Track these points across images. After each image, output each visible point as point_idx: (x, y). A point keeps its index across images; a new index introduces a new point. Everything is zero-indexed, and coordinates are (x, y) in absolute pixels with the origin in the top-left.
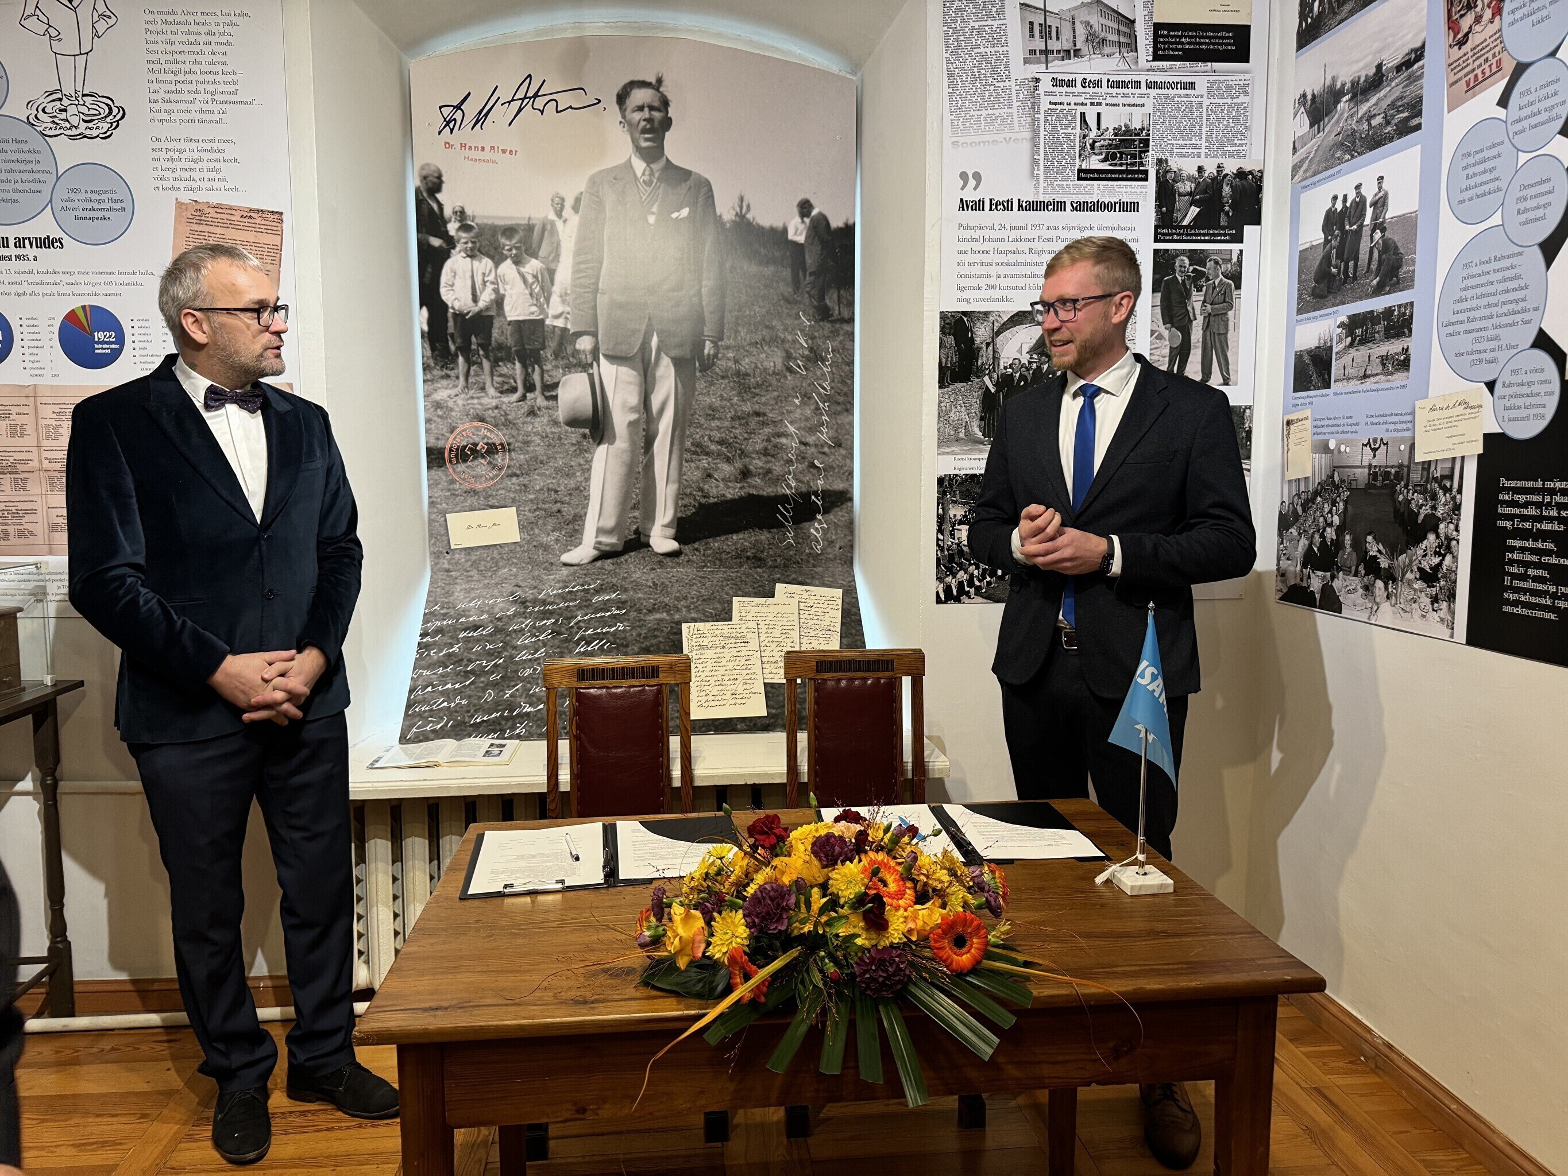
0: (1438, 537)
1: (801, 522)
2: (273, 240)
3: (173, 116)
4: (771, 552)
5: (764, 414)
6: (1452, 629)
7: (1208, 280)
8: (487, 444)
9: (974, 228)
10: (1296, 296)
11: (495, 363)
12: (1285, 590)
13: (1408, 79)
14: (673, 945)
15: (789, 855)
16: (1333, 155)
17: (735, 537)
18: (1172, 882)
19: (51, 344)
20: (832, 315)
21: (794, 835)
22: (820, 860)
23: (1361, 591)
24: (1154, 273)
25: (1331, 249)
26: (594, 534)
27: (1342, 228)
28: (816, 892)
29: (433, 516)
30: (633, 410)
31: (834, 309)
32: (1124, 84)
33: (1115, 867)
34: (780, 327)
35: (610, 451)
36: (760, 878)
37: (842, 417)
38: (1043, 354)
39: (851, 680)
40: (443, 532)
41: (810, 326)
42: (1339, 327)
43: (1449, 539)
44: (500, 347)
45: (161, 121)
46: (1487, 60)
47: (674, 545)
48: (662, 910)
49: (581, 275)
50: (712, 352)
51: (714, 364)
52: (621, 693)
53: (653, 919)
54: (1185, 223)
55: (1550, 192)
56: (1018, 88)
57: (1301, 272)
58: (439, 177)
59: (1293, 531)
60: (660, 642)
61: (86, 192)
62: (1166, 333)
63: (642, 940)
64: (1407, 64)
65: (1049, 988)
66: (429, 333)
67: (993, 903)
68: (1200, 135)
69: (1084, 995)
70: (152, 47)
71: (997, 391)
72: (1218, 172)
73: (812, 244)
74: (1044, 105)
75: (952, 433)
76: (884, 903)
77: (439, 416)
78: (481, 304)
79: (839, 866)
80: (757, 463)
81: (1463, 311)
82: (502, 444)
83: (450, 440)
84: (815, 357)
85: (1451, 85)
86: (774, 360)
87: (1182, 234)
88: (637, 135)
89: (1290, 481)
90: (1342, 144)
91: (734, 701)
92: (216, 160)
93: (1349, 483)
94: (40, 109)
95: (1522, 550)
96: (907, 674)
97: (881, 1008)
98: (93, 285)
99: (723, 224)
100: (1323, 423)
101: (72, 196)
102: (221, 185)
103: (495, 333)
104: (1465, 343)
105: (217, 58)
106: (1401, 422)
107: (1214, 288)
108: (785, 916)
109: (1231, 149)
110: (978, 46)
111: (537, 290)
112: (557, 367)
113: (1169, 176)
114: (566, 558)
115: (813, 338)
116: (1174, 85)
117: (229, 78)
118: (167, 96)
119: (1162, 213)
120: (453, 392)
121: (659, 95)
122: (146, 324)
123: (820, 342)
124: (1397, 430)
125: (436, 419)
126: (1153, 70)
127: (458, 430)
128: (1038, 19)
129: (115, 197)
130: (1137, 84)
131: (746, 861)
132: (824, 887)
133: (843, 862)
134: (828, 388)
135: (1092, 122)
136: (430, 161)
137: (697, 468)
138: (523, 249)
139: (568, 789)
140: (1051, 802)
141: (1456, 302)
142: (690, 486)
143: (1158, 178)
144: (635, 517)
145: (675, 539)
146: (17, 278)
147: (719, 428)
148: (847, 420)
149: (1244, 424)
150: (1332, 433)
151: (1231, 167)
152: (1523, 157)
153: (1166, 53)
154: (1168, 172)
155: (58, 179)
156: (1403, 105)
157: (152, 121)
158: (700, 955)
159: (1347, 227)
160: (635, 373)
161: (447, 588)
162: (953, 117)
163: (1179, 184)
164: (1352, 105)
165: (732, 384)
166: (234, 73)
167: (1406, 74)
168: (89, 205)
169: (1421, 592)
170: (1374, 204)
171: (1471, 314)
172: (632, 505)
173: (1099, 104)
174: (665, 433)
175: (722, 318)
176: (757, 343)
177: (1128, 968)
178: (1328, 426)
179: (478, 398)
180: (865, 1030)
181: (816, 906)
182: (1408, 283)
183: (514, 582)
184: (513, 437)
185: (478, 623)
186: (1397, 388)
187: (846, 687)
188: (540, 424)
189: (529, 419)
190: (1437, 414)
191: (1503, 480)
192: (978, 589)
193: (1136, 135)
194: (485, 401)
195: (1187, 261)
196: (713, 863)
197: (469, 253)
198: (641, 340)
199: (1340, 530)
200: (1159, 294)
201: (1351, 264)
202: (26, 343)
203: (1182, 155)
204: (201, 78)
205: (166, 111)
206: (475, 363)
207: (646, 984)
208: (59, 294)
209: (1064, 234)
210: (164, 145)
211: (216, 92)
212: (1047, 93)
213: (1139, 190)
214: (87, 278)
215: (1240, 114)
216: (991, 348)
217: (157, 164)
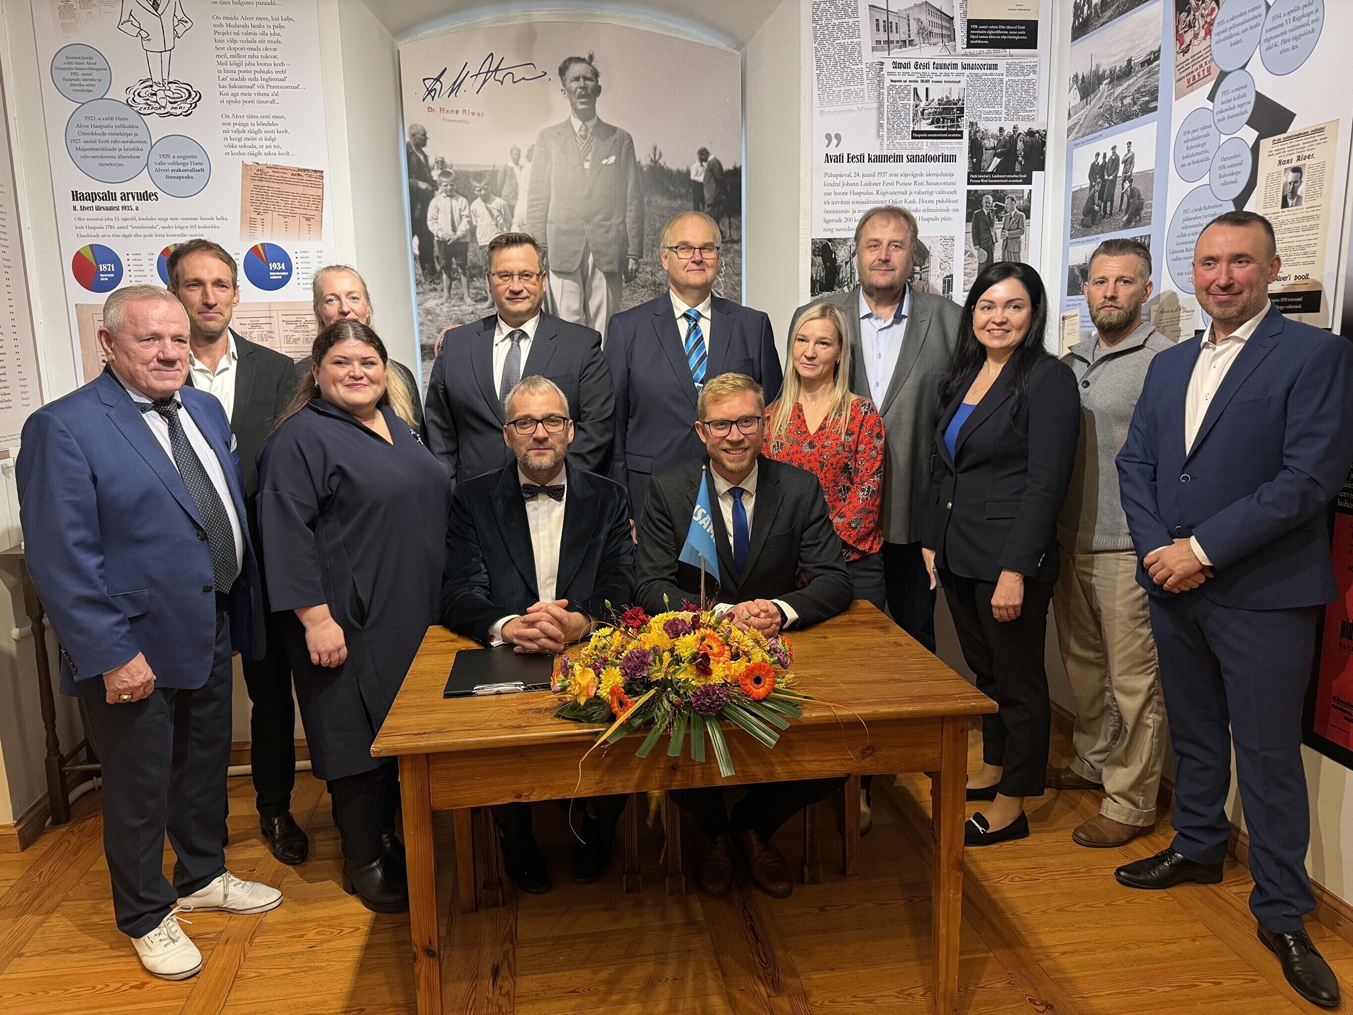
2: (317, 192)
3: (238, 98)
7: (1006, 212)
9: (836, 176)
10: (1070, 225)
11: (471, 278)
13: (1149, 73)
16: (1096, 123)
19: (152, 273)
24: (968, 208)
27: (1102, 177)
32: (945, 66)
44: (474, 266)
45: (229, 102)
46: (1201, 66)
50: (634, 268)
51: (636, 277)
54: (990, 170)
55: (1240, 164)
56: (868, 69)
57: (1073, 207)
58: (425, 134)
61: (174, 157)
62: (976, 253)
64: (1149, 62)
68: (1001, 104)
70: (220, 45)
73: (708, 183)
74: (887, 83)
77: (429, 320)
78: (459, 233)
81: (1183, 243)
85: (1178, 81)
88: (574, 100)
90: (1103, 115)
92: (272, 132)
94: (136, 94)
98: (181, 228)
99: (641, 168)
101: (164, 160)
102: (276, 150)
103: (470, 255)
104: (1184, 266)
105: (269, 53)
107: (1011, 218)
109: (1024, 114)
110: (838, 38)
113: (978, 135)
116: (982, 67)
117: (279, 68)
118: (232, 83)
120: (439, 302)
125: (427, 322)
126: (967, 55)
128: (883, 17)
129: (196, 161)
130: (955, 66)
135: (922, 95)
136: (416, 122)
141: (1178, 236)
143: (970, 137)
146: (124, 224)
151: (1023, 128)
152: (1224, 138)
153: (976, 42)
155: (152, 147)
156: (1145, 91)
157: (221, 102)
159: (1106, 177)
160: (576, 284)
162: (820, 93)
163: (986, 141)
164: (1110, 87)
165: (651, 292)
166: (283, 64)
167: (1147, 69)
168: (177, 167)
170: (1125, 162)
173: (927, 81)
179: (459, 306)
190: (1165, 315)
193: (956, 104)
194: (464, 308)
195: (991, 199)
200: (971, 224)
201: (1109, 204)
202: (133, 273)
203: (987, 119)
204: (257, 68)
205: (232, 94)
206: (455, 279)
208: (156, 236)
209: (902, 180)
210: (232, 120)
211: (270, 79)
212: (889, 74)
213: (956, 146)
214: (177, 223)
215: (1030, 88)
216: (849, 265)
217: (227, 135)
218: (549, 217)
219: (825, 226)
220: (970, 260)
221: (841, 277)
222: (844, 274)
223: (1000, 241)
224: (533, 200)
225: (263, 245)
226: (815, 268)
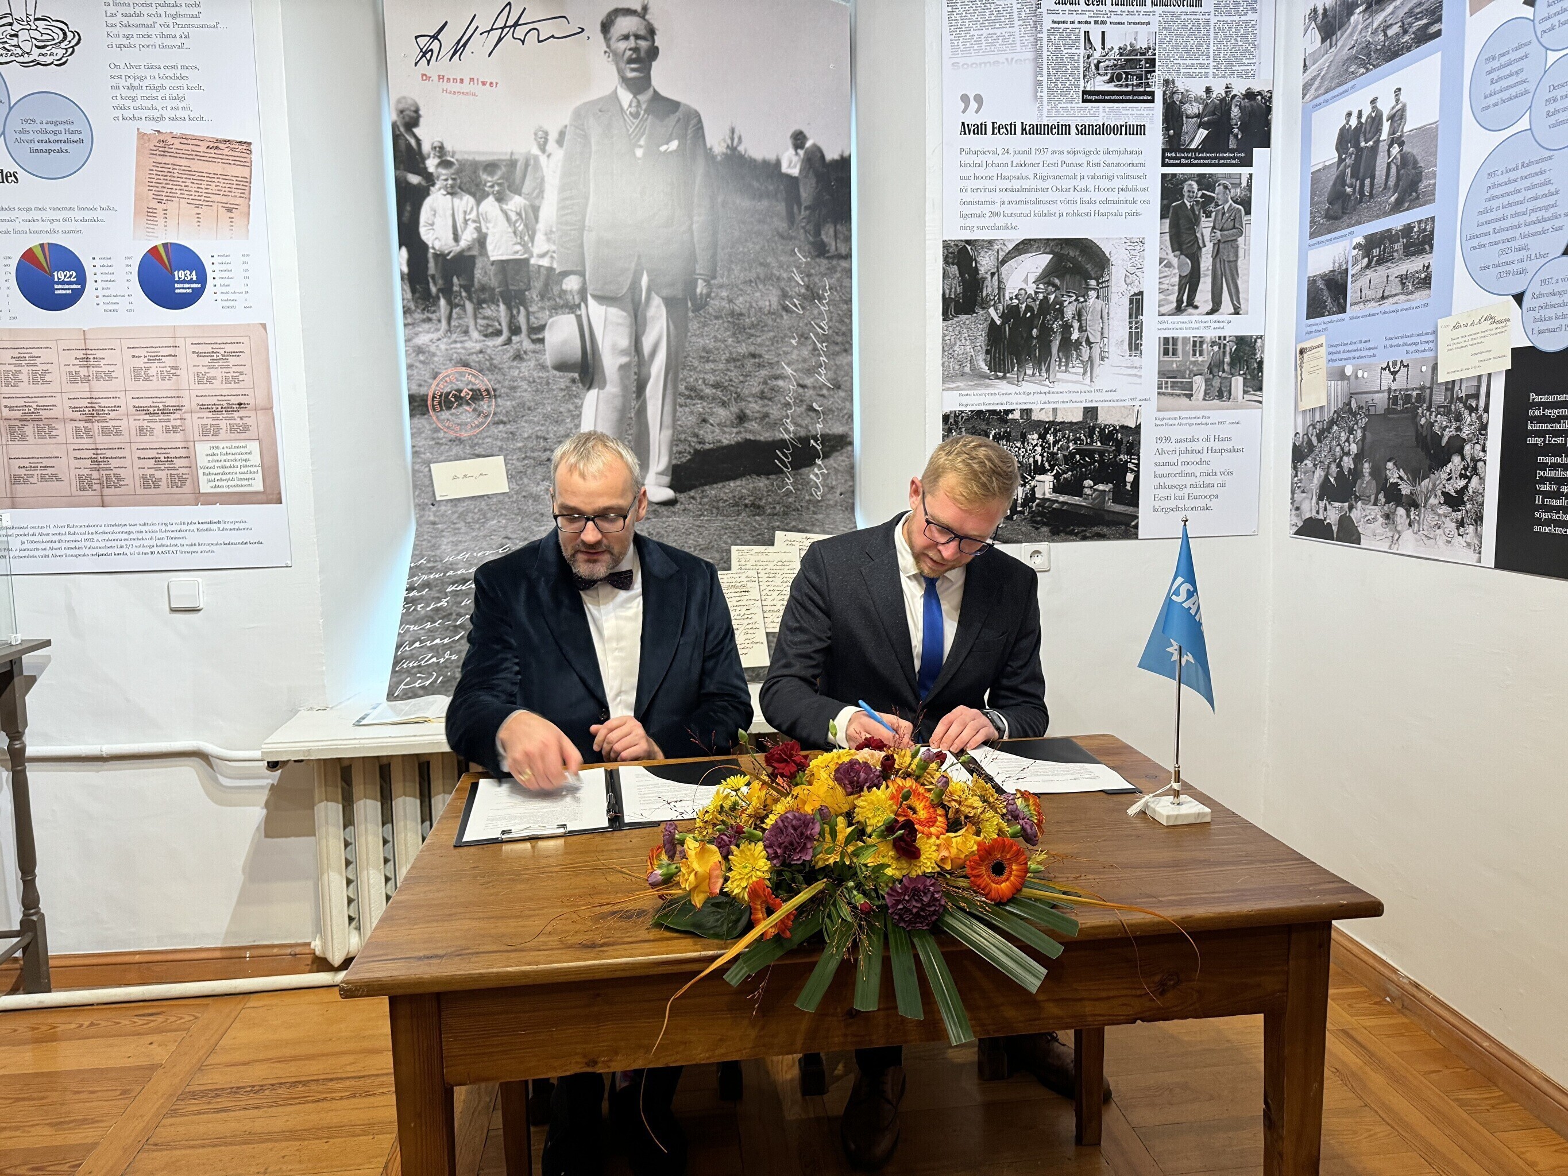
0: (1463, 459)
1: (800, 468)
2: (243, 172)
3: (132, 41)
4: (770, 500)
5: (760, 356)
6: (1480, 553)
7: (1217, 205)
8: (471, 390)
9: (976, 153)
10: (1309, 219)
11: (479, 305)
12: (1300, 524)
14: (688, 881)
15: (810, 784)
16: (1346, 70)
17: (732, 484)
18: (1207, 810)
19: (8, 284)
20: (828, 251)
21: (813, 764)
22: (844, 787)
23: (1381, 520)
24: (1162, 199)
25: (1346, 168)
27: (1357, 145)
28: (841, 821)
29: (417, 467)
30: (624, 352)
31: (830, 245)
33: (1148, 798)
34: (775, 264)
35: (601, 396)
36: (780, 808)
37: (840, 358)
40: (427, 483)
41: (807, 263)
42: (1354, 248)
43: (1475, 460)
44: (483, 288)
45: (120, 46)
47: (668, 494)
48: (674, 846)
50: (705, 291)
51: (707, 304)
53: (664, 858)
54: (1193, 146)
56: (1019, 6)
57: (1313, 194)
58: (417, 111)
59: (1308, 463)
61: (42, 123)
62: (1175, 261)
63: (653, 879)
66: (409, 274)
67: (1029, 831)
68: (1209, 54)
69: (1129, 925)
71: (1003, 323)
73: (806, 177)
74: (1047, 24)
75: (957, 367)
76: (916, 831)
77: (421, 362)
78: (463, 244)
79: (865, 793)
80: (754, 407)
81: (1488, 223)
82: (487, 390)
83: (433, 387)
84: (812, 295)
86: (770, 299)
87: (1190, 158)
88: (622, 65)
89: (1304, 412)
90: (1356, 57)
92: (179, 88)
93: (1367, 410)
95: (1555, 466)
97: (916, 941)
98: (51, 221)
99: (714, 157)
100: (1339, 349)
101: (27, 127)
102: (185, 114)
103: (478, 274)
104: (1491, 255)
106: (1423, 342)
107: (1224, 214)
108: (809, 846)
109: (1239, 68)
112: (543, 308)
113: (1176, 97)
115: (809, 275)
118: (125, 20)
119: (1169, 136)
120: (435, 336)
121: (645, 23)
122: (108, 262)
123: (816, 279)
124: (1419, 351)
125: (417, 364)
127: (441, 376)
129: (72, 128)
131: (764, 792)
132: (849, 816)
133: (869, 788)
134: (826, 328)
135: (1097, 42)
137: (692, 413)
138: (506, 185)
141: (1480, 213)
142: (685, 432)
143: (1165, 100)
145: (671, 487)
147: (713, 371)
148: (845, 361)
149: (1255, 354)
150: (1349, 359)
151: (1239, 88)
152: (1553, 57)
155: (11, 108)
156: (1421, 12)
157: (111, 46)
158: (718, 892)
159: (1363, 144)
160: (625, 314)
161: (433, 541)
162: (952, 37)
163: (1187, 106)
164: (1366, 16)
165: (726, 325)
168: (45, 137)
170: (1391, 118)
171: (1497, 225)
173: (1103, 23)
174: (658, 376)
175: (714, 256)
176: (751, 281)
178: (1344, 352)
179: (462, 342)
180: (900, 962)
181: (841, 837)
182: (1429, 197)
183: (503, 534)
184: (499, 382)
186: (1417, 307)
188: (527, 368)
189: (515, 363)
190: (1462, 331)
191: (1533, 396)
193: (1143, 54)
194: (469, 344)
195: (1195, 186)
196: (727, 797)
197: (449, 190)
198: (629, 282)
199: (1358, 459)
200: (1167, 221)
201: (1367, 182)
203: (1189, 76)
205: (124, 36)
206: (457, 305)
207: (659, 925)
208: (15, 232)
209: (1070, 159)
210: (124, 72)
211: (177, 15)
212: (1050, 12)
213: (1145, 112)
214: (45, 215)
215: (1248, 33)
216: (996, 277)
217: (117, 93)
218: (587, 223)
219: (962, 222)
220: (1167, 271)
221: (984, 294)
222: (989, 290)
223: (1210, 246)
224: (567, 199)
225: (165, 245)
226: (948, 282)
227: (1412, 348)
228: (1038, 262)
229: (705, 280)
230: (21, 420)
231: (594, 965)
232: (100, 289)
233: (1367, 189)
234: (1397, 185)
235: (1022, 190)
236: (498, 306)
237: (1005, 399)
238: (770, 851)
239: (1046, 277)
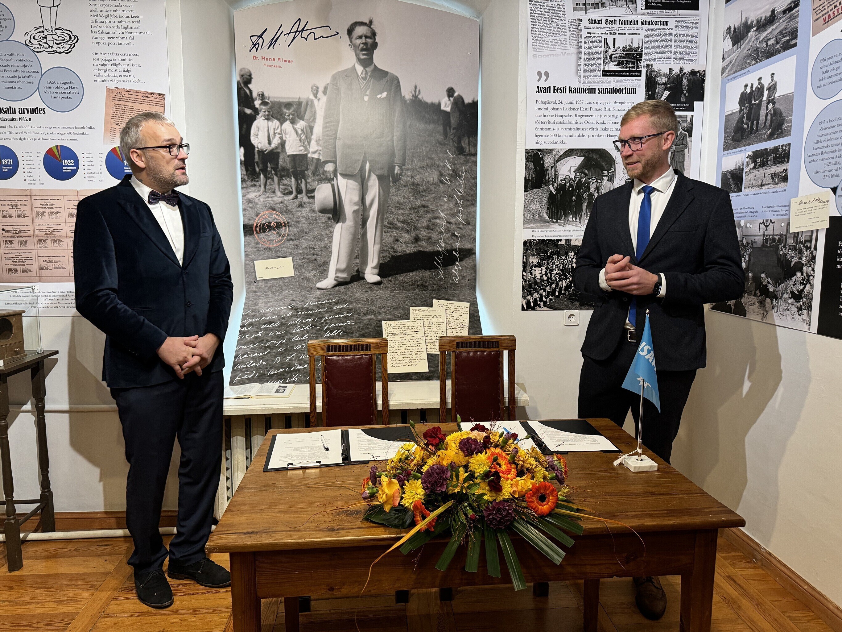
0: (802, 274)
1: (448, 266)
3: (105, 41)
4: (431, 282)
5: (428, 207)
6: (810, 325)
9: (545, 103)
10: (723, 141)
11: (280, 178)
13: (790, 18)
14: (382, 498)
15: (446, 449)
16: (745, 62)
17: (411, 274)
18: (657, 464)
19: (39, 167)
20: (465, 152)
21: (449, 438)
22: (464, 452)
26: (334, 272)
27: (750, 102)
28: (462, 470)
29: (247, 262)
30: (356, 204)
32: (629, 23)
33: (625, 456)
34: (436, 158)
36: (430, 462)
37: (470, 208)
38: (582, 172)
39: (475, 352)
40: (252, 271)
41: (453, 158)
42: (747, 158)
43: (809, 276)
44: (283, 169)
45: (98, 43)
46: (836, 6)
47: (378, 278)
48: (376, 478)
49: (327, 129)
50: (399, 172)
51: (400, 179)
52: (350, 359)
53: (370, 484)
56: (570, 24)
57: (726, 127)
58: (250, 75)
60: (371, 331)
61: (58, 83)
63: (364, 495)
64: (790, 9)
65: (591, 524)
67: (560, 477)
68: (671, 51)
69: (610, 528)
70: (93, 2)
72: (680, 71)
73: (454, 112)
74: (584, 34)
75: (532, 216)
76: (500, 477)
77: (250, 207)
78: (273, 146)
79: (474, 455)
80: (423, 234)
81: (819, 148)
82: (284, 223)
83: (256, 221)
84: (455, 175)
85: (815, 21)
86: (433, 176)
88: (358, 52)
90: (751, 55)
91: (411, 364)
92: (128, 65)
93: (752, 245)
94: (32, 37)
96: (506, 349)
97: (498, 535)
98: (62, 134)
99: (405, 101)
101: (50, 85)
102: (131, 79)
103: (281, 162)
104: (820, 166)
105: (129, 8)
106: (782, 211)
108: (444, 483)
109: (688, 59)
111: (303, 138)
112: (314, 180)
113: (653, 74)
114: (319, 285)
115: (454, 164)
116: (656, 23)
117: (135, 20)
118: (101, 30)
120: (258, 194)
121: (370, 29)
122: (90, 156)
123: (458, 166)
124: (780, 215)
125: (249, 209)
126: (645, 14)
127: (260, 215)
129: (73, 86)
130: (636, 22)
131: (423, 452)
132: (466, 467)
133: (477, 453)
134: (463, 192)
135: (611, 44)
137: (391, 236)
138: (296, 115)
139: (321, 411)
140: (587, 420)
141: (815, 143)
142: (387, 246)
143: (647, 75)
144: (356, 263)
145: (379, 275)
146: (21, 130)
147: (403, 214)
148: (473, 210)
150: (743, 217)
151: (687, 69)
153: (652, 4)
154: (652, 71)
155: (42, 75)
156: (786, 33)
157: (93, 43)
158: (397, 504)
159: (753, 102)
161: (255, 301)
162: (533, 41)
163: (659, 79)
164: (757, 33)
165: (410, 190)
166: (138, 17)
167: (788, 15)
168: (59, 90)
169: (792, 305)
170: (769, 89)
171: (824, 150)
172: (355, 256)
173: (615, 34)
174: (373, 217)
175: (404, 153)
176: (424, 167)
177: (634, 513)
178: (740, 213)
179: (272, 197)
180: (490, 547)
181: (461, 478)
182: (788, 133)
183: (291, 298)
184: (291, 219)
185: (272, 321)
186: (780, 191)
187: (473, 357)
188: (305, 211)
189: (299, 209)
190: (803, 206)
191: (840, 243)
192: (545, 303)
193: (636, 51)
194: (275, 199)
196: (404, 453)
197: (266, 117)
201: (755, 122)
202: (25, 166)
203: (660, 62)
204: (120, 19)
205: (101, 38)
206: (270, 178)
207: (367, 519)
208: (44, 140)
209: (595, 106)
210: (100, 57)
211: (127, 27)
212: (586, 28)
213: (636, 82)
214: (59, 130)
215: (693, 39)
216: (553, 169)
217: (96, 67)
219: (536, 140)
224: (328, 123)
227: (777, 213)
228: (576, 161)
229: (399, 166)
230: (44, 237)
231: (333, 540)
232: (86, 169)
233: (755, 126)
234: (771, 125)
235: (568, 123)
236: (291, 178)
237: (557, 233)
238: (424, 485)
239: (580, 169)
